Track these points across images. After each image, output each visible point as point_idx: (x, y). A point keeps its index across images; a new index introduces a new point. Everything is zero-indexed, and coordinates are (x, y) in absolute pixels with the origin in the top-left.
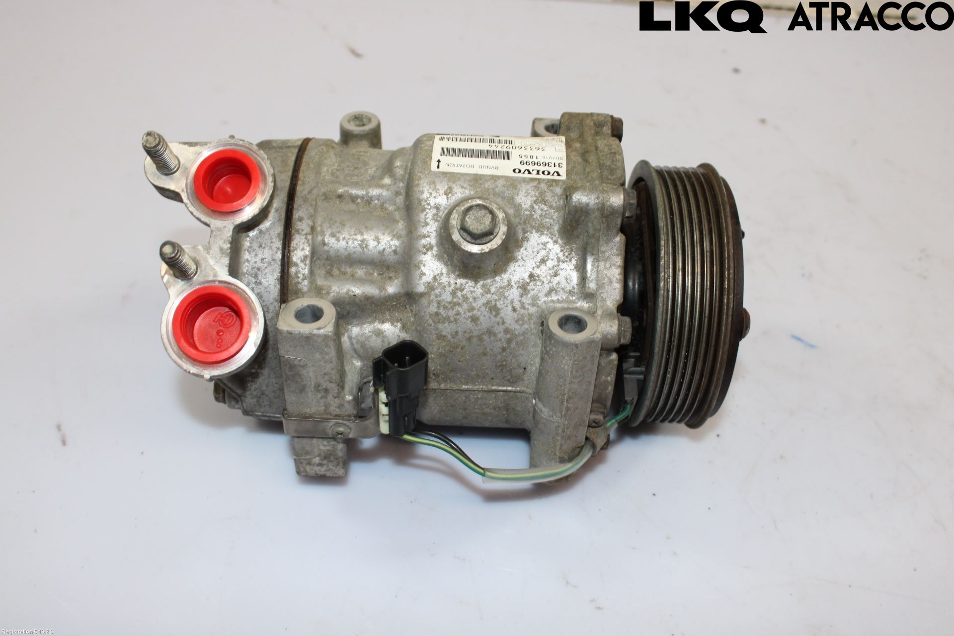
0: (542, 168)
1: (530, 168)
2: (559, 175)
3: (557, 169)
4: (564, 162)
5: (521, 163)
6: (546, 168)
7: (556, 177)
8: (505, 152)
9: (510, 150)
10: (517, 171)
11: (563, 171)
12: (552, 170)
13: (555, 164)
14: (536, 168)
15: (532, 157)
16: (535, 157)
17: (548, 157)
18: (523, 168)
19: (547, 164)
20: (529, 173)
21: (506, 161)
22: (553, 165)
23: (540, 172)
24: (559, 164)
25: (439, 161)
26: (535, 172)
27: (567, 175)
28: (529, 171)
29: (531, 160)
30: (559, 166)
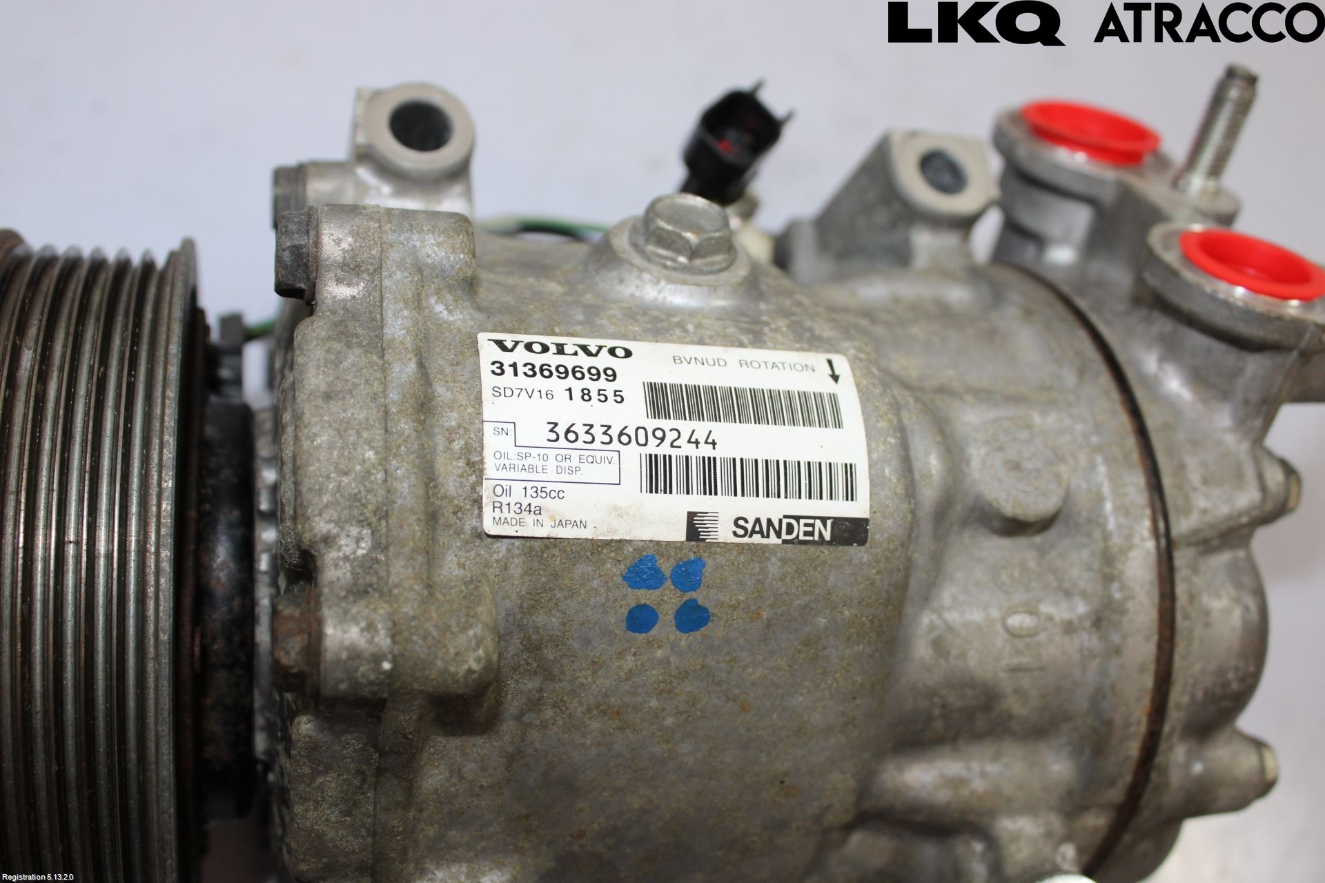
0: (552, 359)
1: (584, 361)
2: (500, 344)
3: (507, 359)
4: (488, 380)
5: (614, 375)
6: (538, 360)
7: (508, 339)
8: (667, 416)
9: (652, 424)
10: (620, 352)
11: (488, 352)
12: (521, 356)
13: (516, 374)
14: (569, 362)
15: (586, 395)
16: (577, 394)
17: (536, 394)
18: (604, 360)
19: (537, 369)
20: (584, 348)
21: (658, 380)
22: (521, 369)
23: (553, 349)
24: (503, 372)
25: (835, 378)
26: (567, 349)
27: (475, 343)
28: (589, 354)
29: (586, 383)
30: (502, 365)
